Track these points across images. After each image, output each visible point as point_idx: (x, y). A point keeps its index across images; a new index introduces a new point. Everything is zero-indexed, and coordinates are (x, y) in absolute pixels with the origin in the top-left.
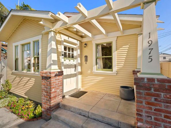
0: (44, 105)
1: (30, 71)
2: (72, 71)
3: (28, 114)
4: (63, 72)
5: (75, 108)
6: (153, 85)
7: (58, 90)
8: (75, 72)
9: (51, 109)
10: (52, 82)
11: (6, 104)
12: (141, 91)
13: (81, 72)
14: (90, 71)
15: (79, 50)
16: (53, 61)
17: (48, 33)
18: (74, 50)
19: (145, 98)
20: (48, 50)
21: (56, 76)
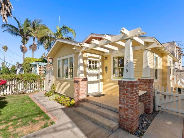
0: (75, 99)
1: (68, 78)
2: (95, 78)
3: (67, 104)
4: (87, 78)
5: (93, 102)
6: (125, 84)
7: (84, 90)
8: (98, 80)
9: (79, 101)
10: (80, 84)
11: (54, 98)
12: (121, 88)
13: (103, 79)
14: (109, 79)
15: (101, 63)
16: (81, 71)
17: (78, 53)
18: (97, 62)
19: (123, 92)
20: (78, 64)
21: (82, 80)
